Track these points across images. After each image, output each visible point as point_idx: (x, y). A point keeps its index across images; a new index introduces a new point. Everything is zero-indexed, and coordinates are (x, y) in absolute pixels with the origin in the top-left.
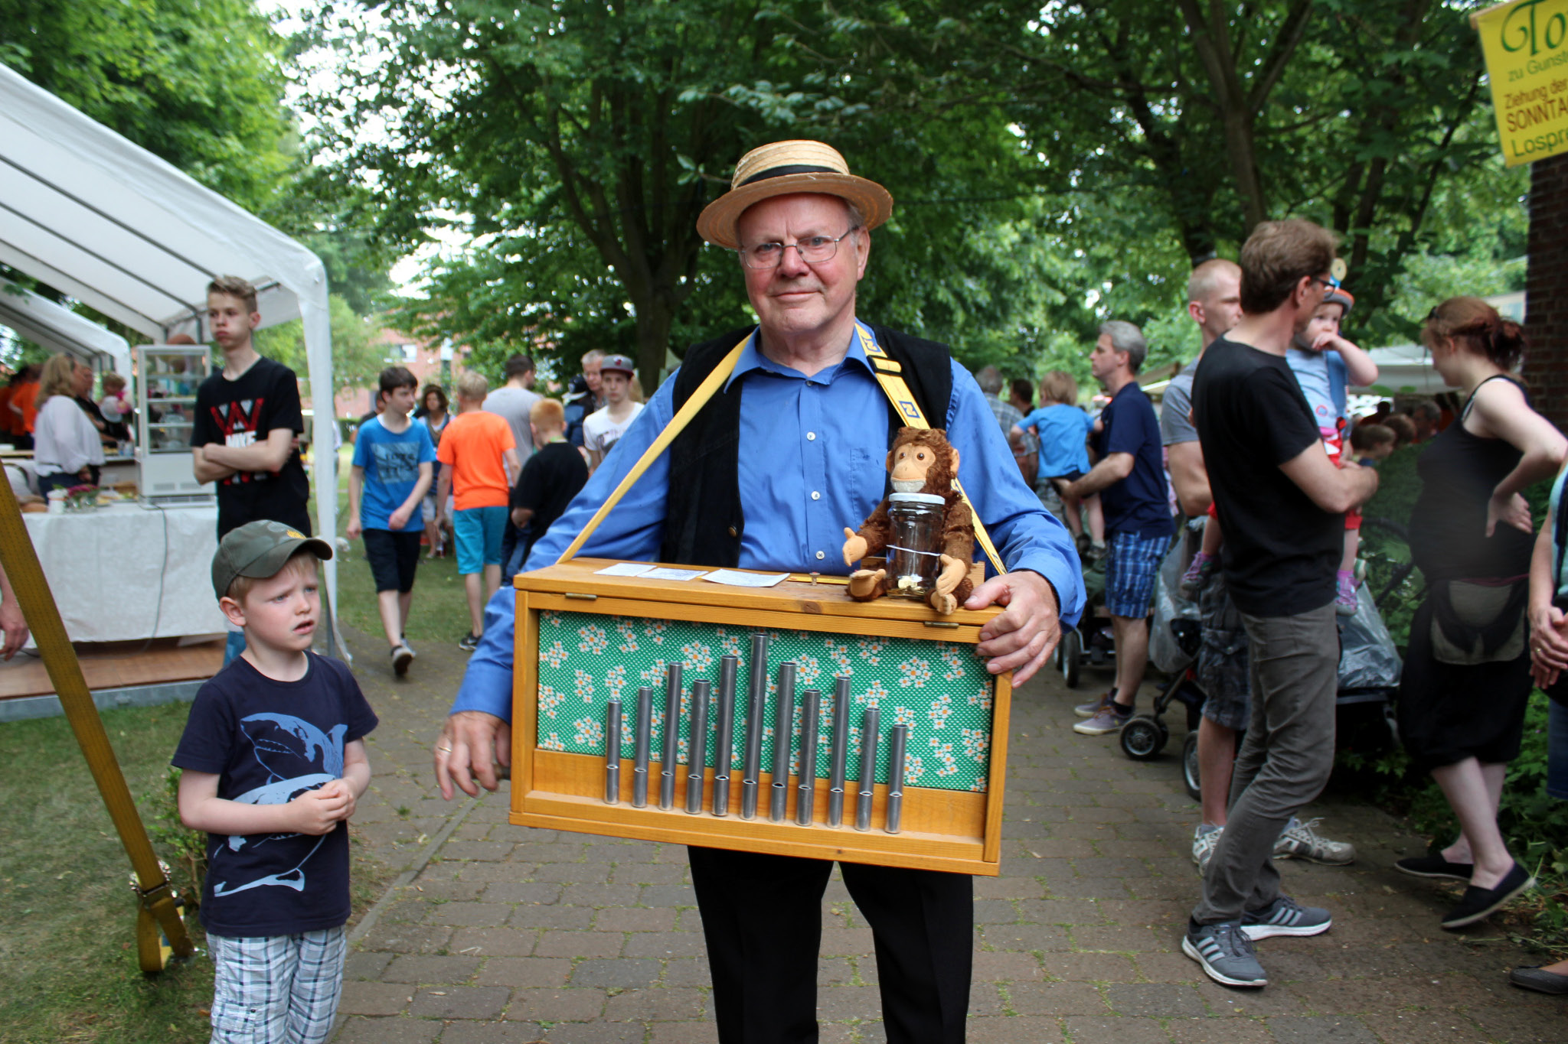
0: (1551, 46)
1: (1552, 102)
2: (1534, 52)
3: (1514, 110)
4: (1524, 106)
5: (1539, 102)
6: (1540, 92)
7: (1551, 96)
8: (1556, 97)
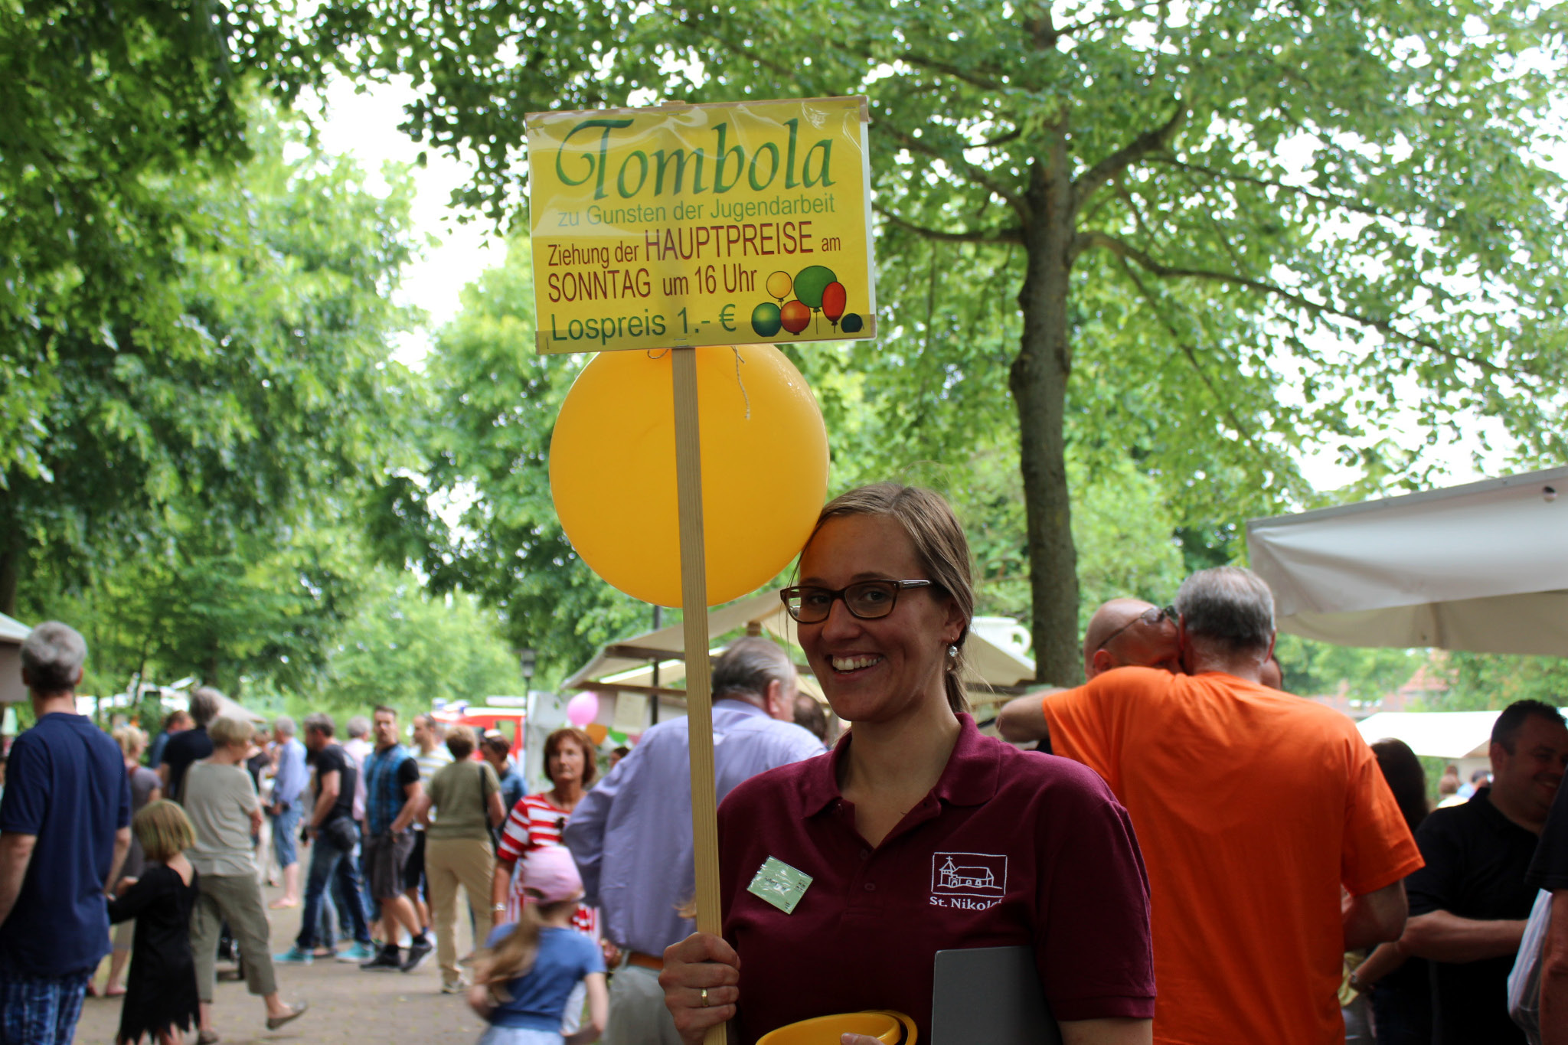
0: (624, 194)
1: (613, 272)
2: (599, 196)
3: (561, 271)
4: (575, 269)
5: (597, 267)
6: (598, 253)
7: (614, 265)
8: (622, 267)
